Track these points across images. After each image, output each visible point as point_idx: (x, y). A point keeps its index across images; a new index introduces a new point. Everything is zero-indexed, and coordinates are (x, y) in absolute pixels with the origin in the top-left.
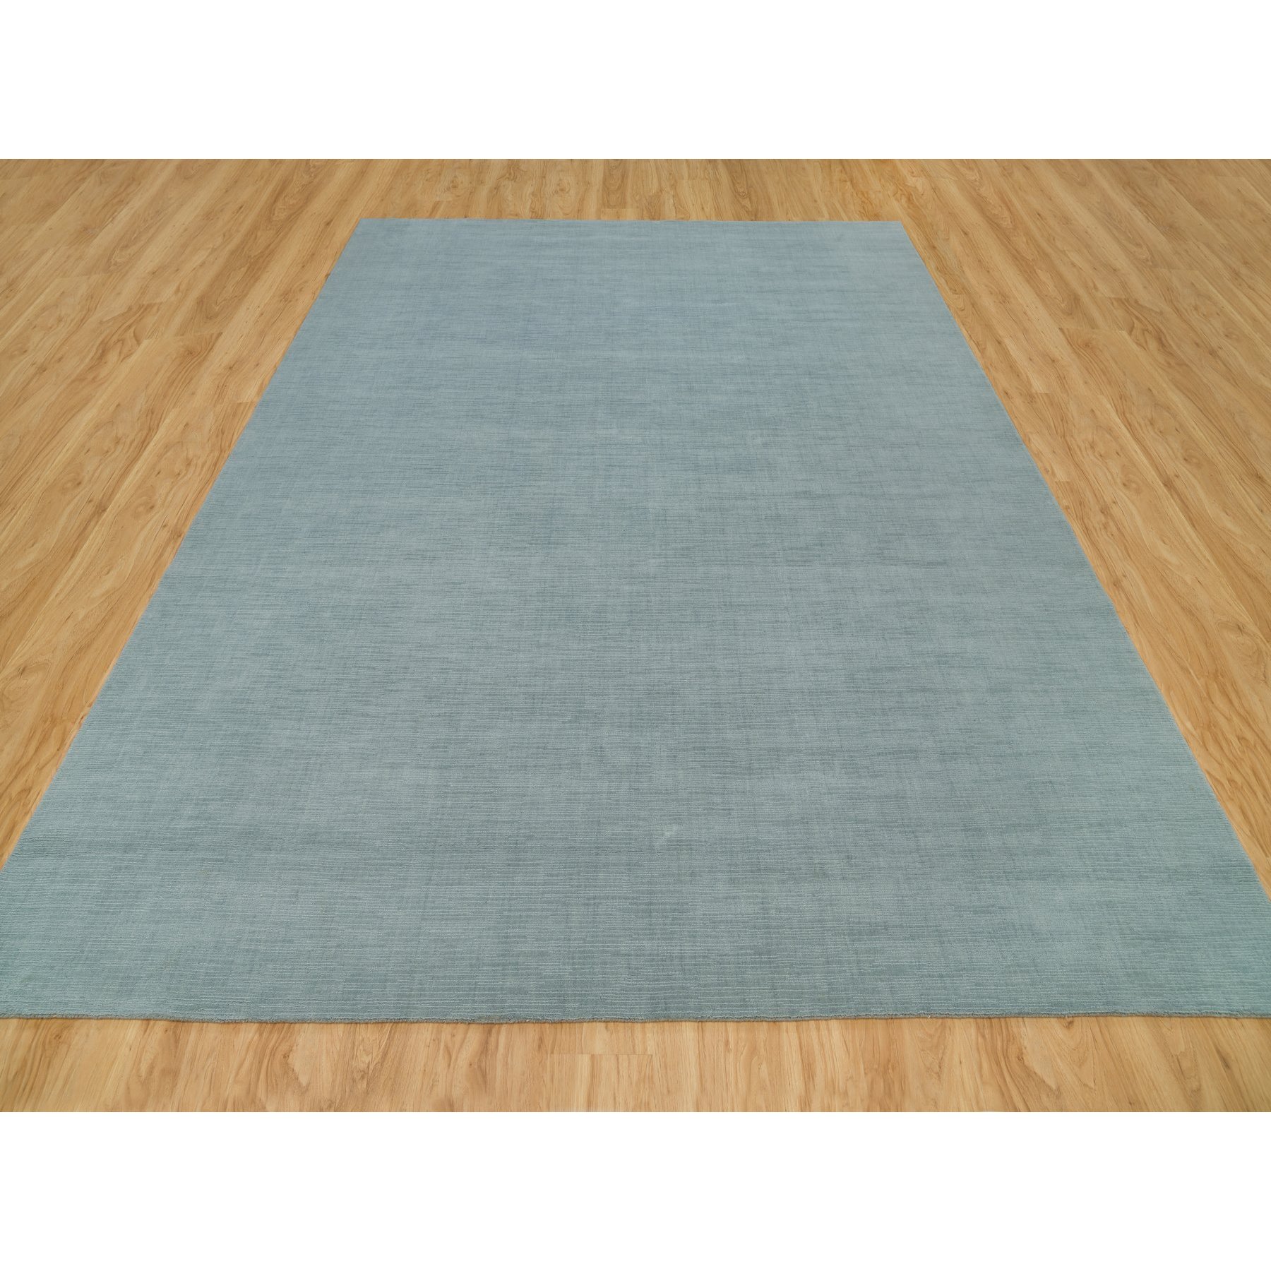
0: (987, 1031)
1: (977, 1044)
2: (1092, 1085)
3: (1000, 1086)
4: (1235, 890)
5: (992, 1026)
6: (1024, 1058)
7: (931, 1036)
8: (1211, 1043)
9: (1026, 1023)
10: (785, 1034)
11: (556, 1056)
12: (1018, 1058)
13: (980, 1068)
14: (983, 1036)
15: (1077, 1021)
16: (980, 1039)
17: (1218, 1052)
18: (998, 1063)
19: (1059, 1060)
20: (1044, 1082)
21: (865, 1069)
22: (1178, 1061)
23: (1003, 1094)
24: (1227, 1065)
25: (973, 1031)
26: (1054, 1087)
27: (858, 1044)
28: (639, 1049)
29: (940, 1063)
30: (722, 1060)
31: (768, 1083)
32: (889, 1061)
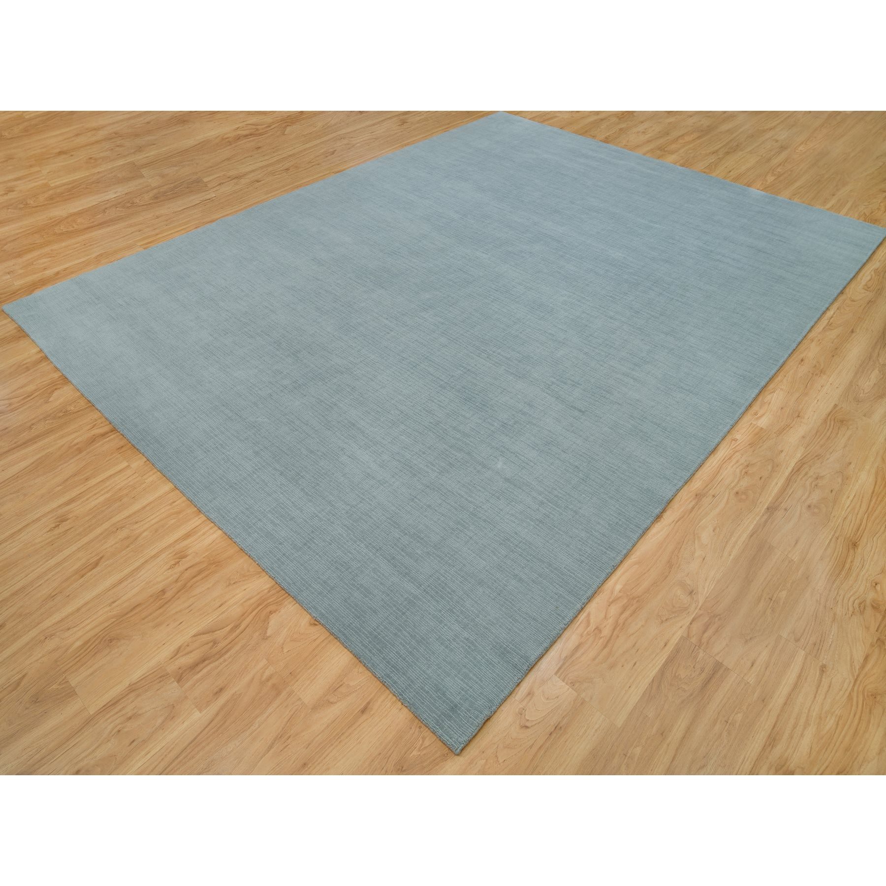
0: (274, 592)
1: (262, 591)
2: (285, 651)
3: (246, 612)
4: (499, 662)
5: (278, 592)
6: (273, 615)
7: (249, 571)
8: (372, 696)
9: (295, 605)
10: (197, 518)
11: (119, 455)
12: (270, 612)
13: (249, 599)
14: (269, 592)
15: (319, 627)
16: (266, 591)
17: (368, 703)
18: (259, 605)
19: (286, 630)
20: (267, 629)
21: (206, 556)
22: (341, 685)
23: (243, 615)
24: (363, 711)
25: (268, 586)
26: (268, 635)
27: (217, 546)
28: (145, 477)
29: (236, 582)
30: (164, 505)
31: (167, 526)
32: (219, 562)
